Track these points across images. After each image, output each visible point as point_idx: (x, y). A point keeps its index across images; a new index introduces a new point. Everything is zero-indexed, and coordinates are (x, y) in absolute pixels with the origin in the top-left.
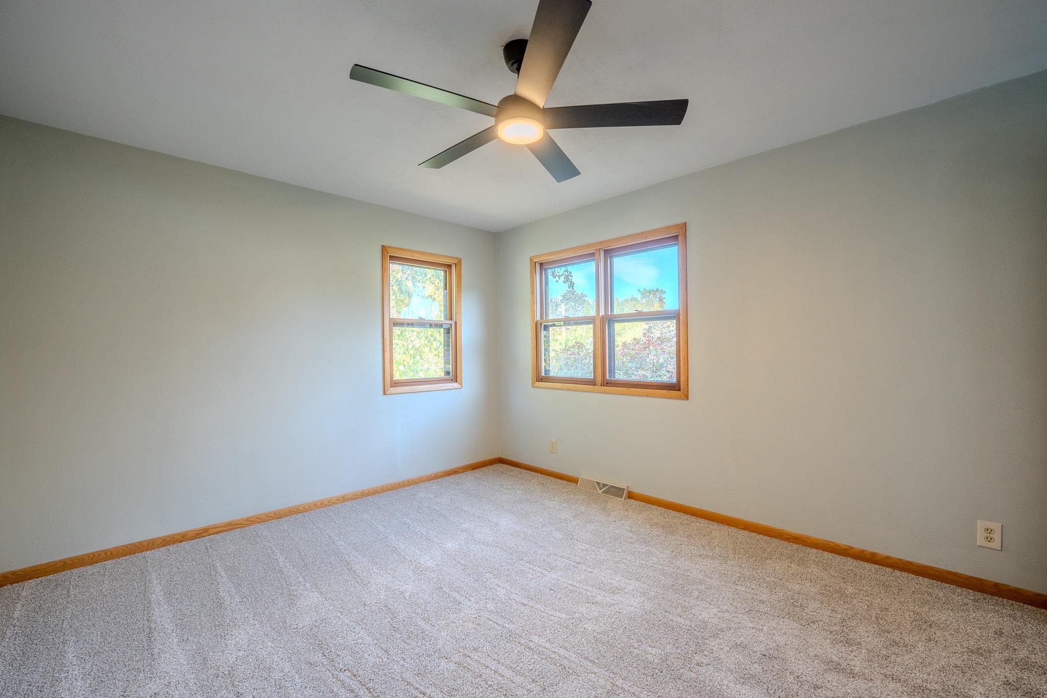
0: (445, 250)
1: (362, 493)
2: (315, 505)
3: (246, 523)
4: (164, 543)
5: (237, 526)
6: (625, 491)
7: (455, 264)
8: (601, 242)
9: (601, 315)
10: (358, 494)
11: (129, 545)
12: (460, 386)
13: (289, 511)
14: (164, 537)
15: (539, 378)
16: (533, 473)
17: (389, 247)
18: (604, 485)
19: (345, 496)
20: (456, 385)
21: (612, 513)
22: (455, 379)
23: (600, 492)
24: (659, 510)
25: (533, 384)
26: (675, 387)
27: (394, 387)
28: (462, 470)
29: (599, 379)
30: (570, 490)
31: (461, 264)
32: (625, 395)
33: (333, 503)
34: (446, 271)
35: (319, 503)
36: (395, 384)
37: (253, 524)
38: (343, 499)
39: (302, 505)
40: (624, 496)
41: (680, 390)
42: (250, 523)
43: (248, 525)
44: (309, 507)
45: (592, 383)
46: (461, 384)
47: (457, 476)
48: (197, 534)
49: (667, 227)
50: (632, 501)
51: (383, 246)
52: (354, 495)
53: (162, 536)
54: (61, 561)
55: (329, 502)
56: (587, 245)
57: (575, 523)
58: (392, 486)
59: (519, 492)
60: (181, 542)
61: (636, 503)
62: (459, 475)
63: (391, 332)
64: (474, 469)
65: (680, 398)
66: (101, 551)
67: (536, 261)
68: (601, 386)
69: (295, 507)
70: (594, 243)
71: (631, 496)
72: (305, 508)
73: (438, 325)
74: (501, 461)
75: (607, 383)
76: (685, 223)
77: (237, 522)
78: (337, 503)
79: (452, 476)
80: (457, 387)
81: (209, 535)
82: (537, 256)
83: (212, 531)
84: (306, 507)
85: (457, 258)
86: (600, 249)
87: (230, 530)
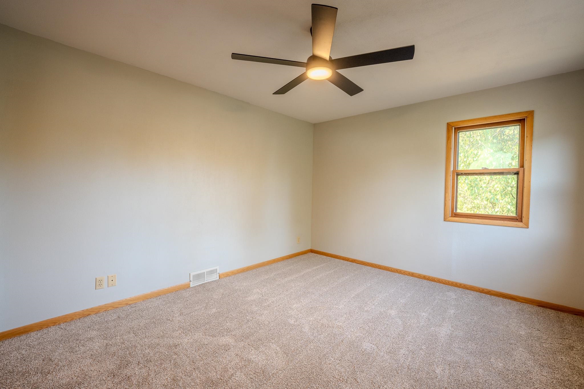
1: (424, 277)
2: (397, 271)
3: (367, 264)
4: (343, 259)
7: (527, 117)
12: (525, 226)
13: (385, 268)
17: (452, 123)
20: (520, 224)
22: (520, 219)
27: (454, 217)
28: (524, 301)
31: (533, 115)
34: (519, 125)
35: (399, 271)
36: (457, 215)
38: (412, 275)
39: (391, 268)
42: (369, 265)
44: (394, 270)
46: (527, 224)
48: (352, 261)
52: (419, 275)
60: (347, 261)
62: (514, 302)
63: (454, 179)
64: (540, 306)
69: (388, 267)
77: (365, 263)
78: (407, 275)
79: (505, 300)
80: (521, 226)
83: (356, 262)
84: (392, 270)
85: (528, 112)
87: (362, 264)
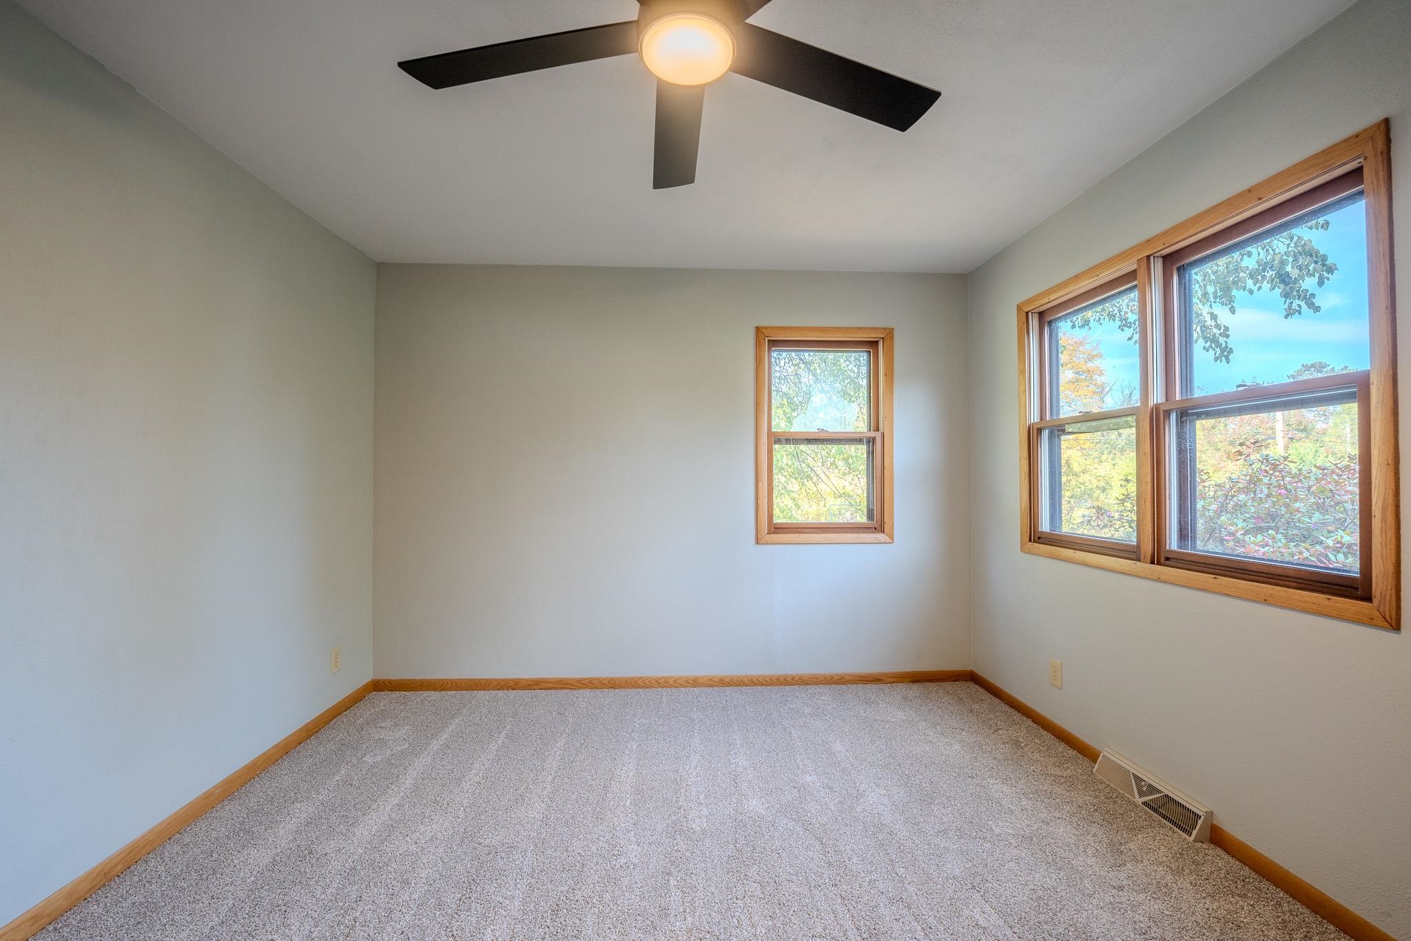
0: (865, 319)
1: (721, 680)
2: (657, 682)
3: (577, 685)
4: (498, 687)
5: (567, 686)
6: (1200, 822)
7: (883, 338)
8: (1149, 241)
9: (1151, 404)
10: (714, 680)
11: (470, 679)
12: (888, 540)
13: (626, 682)
14: (500, 679)
15: (1035, 537)
16: (1016, 716)
17: (766, 328)
18: (1152, 789)
19: (697, 678)
20: (881, 537)
21: (1129, 865)
22: (880, 528)
23: (1139, 800)
24: (1286, 907)
25: (1022, 545)
26: (1357, 589)
27: (774, 533)
29: (1147, 548)
30: (1068, 773)
31: (892, 337)
32: (1205, 590)
33: (680, 685)
34: (870, 352)
35: (662, 681)
36: (777, 529)
37: (585, 688)
38: (695, 683)
39: (642, 678)
40: (1195, 832)
41: (1368, 599)
42: (581, 685)
43: (580, 688)
45: (1132, 553)
46: (891, 537)
47: (874, 687)
48: (529, 685)
49: (1323, 152)
50: (1213, 851)
51: (757, 327)
52: (710, 679)
53: (498, 678)
54: (420, 681)
55: (675, 682)
56: (1119, 255)
57: (1015, 852)
58: (767, 679)
59: (957, 747)
60: (514, 689)
61: (1222, 859)
62: (881, 686)
63: (770, 451)
64: (914, 681)
65: (1369, 622)
66: (449, 680)
67: (1026, 310)
68: (1152, 562)
70: (1132, 248)
71: (1217, 837)
72: (644, 683)
73: (856, 440)
74: (972, 678)
75: (1167, 559)
76: (1387, 121)
77: (569, 682)
78: (684, 686)
79: (869, 686)
80: (883, 541)
81: (540, 689)
82: (1029, 301)
83: (543, 685)
85: (885, 329)
86: (1148, 257)
87: (561, 688)
